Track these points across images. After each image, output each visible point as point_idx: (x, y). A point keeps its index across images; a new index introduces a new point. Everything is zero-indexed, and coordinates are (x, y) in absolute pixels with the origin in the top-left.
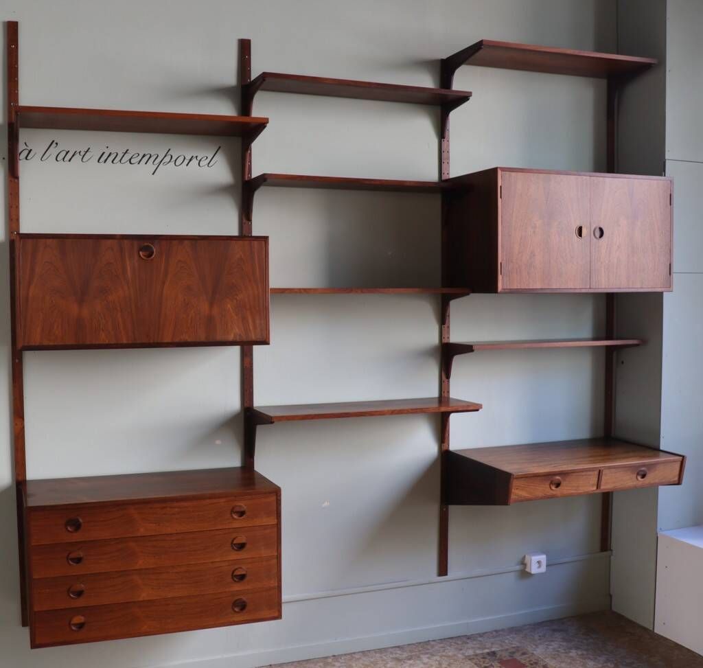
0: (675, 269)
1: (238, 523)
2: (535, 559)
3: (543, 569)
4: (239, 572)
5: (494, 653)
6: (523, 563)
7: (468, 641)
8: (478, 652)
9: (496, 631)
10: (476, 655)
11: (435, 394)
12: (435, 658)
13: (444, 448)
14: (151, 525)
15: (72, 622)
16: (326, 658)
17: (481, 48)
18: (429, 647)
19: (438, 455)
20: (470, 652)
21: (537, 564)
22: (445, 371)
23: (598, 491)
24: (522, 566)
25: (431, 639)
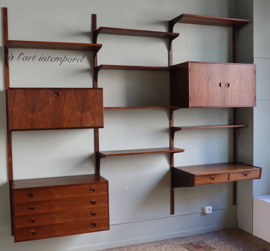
0: (257, 98)
1: (93, 194)
2: (207, 208)
3: (211, 212)
4: (93, 213)
5: (192, 243)
6: (203, 209)
7: (182, 239)
8: (186, 243)
9: (194, 235)
10: (185, 244)
11: (168, 146)
12: (170, 245)
13: (172, 166)
14: (60, 195)
15: (30, 232)
16: (129, 246)
17: (182, 17)
18: (167, 241)
19: (170, 169)
20: (183, 243)
21: (208, 210)
22: (172, 137)
23: (228, 181)
24: (203, 211)
25: (168, 239)
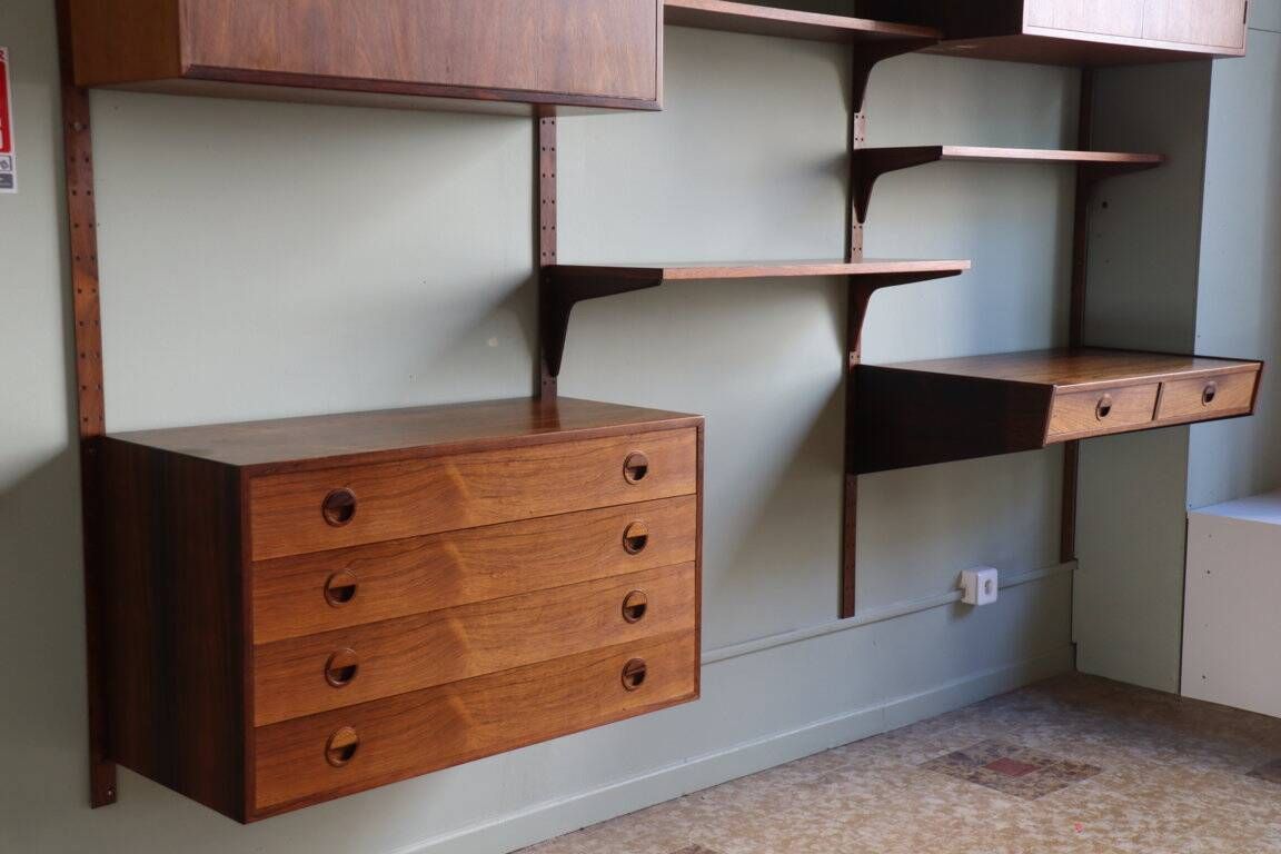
1: (636, 493)
2: (980, 577)
3: (993, 597)
4: (634, 602)
5: (959, 756)
6: (959, 587)
8: (933, 756)
12: (869, 774)
13: (853, 362)
14: (485, 501)
15: (334, 746)
18: (838, 759)
19: (842, 378)
20: (919, 758)
21: (984, 587)
23: (1154, 424)
24: (959, 592)
25: (831, 746)
